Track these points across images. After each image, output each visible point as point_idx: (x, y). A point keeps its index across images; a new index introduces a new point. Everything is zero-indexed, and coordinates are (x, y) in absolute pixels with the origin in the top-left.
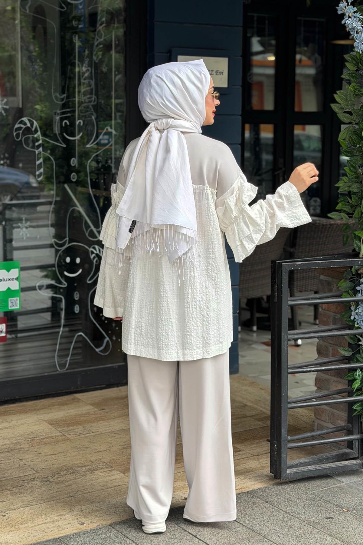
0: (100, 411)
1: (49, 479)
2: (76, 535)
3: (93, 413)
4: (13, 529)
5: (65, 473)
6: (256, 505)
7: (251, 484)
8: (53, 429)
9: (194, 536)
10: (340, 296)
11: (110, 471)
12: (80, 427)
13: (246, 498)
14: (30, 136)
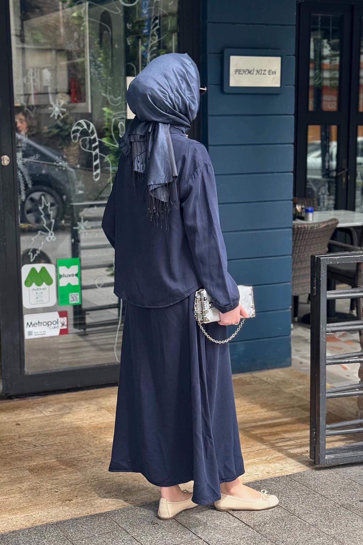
1: (101, 460)
2: (120, 511)
4: (63, 503)
6: (293, 488)
7: (291, 469)
8: (110, 415)
13: (284, 481)
14: (87, 138)
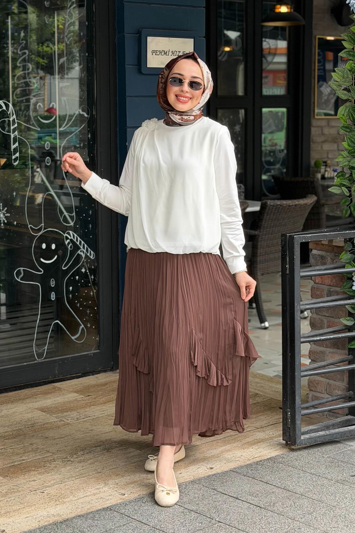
0: (87, 398)
2: (123, 504)
3: (81, 399)
4: (57, 502)
5: (82, 453)
7: (267, 453)
8: (48, 415)
9: (235, 498)
10: (343, 267)
11: (124, 449)
12: (75, 412)
13: (268, 464)
14: (6, 119)
